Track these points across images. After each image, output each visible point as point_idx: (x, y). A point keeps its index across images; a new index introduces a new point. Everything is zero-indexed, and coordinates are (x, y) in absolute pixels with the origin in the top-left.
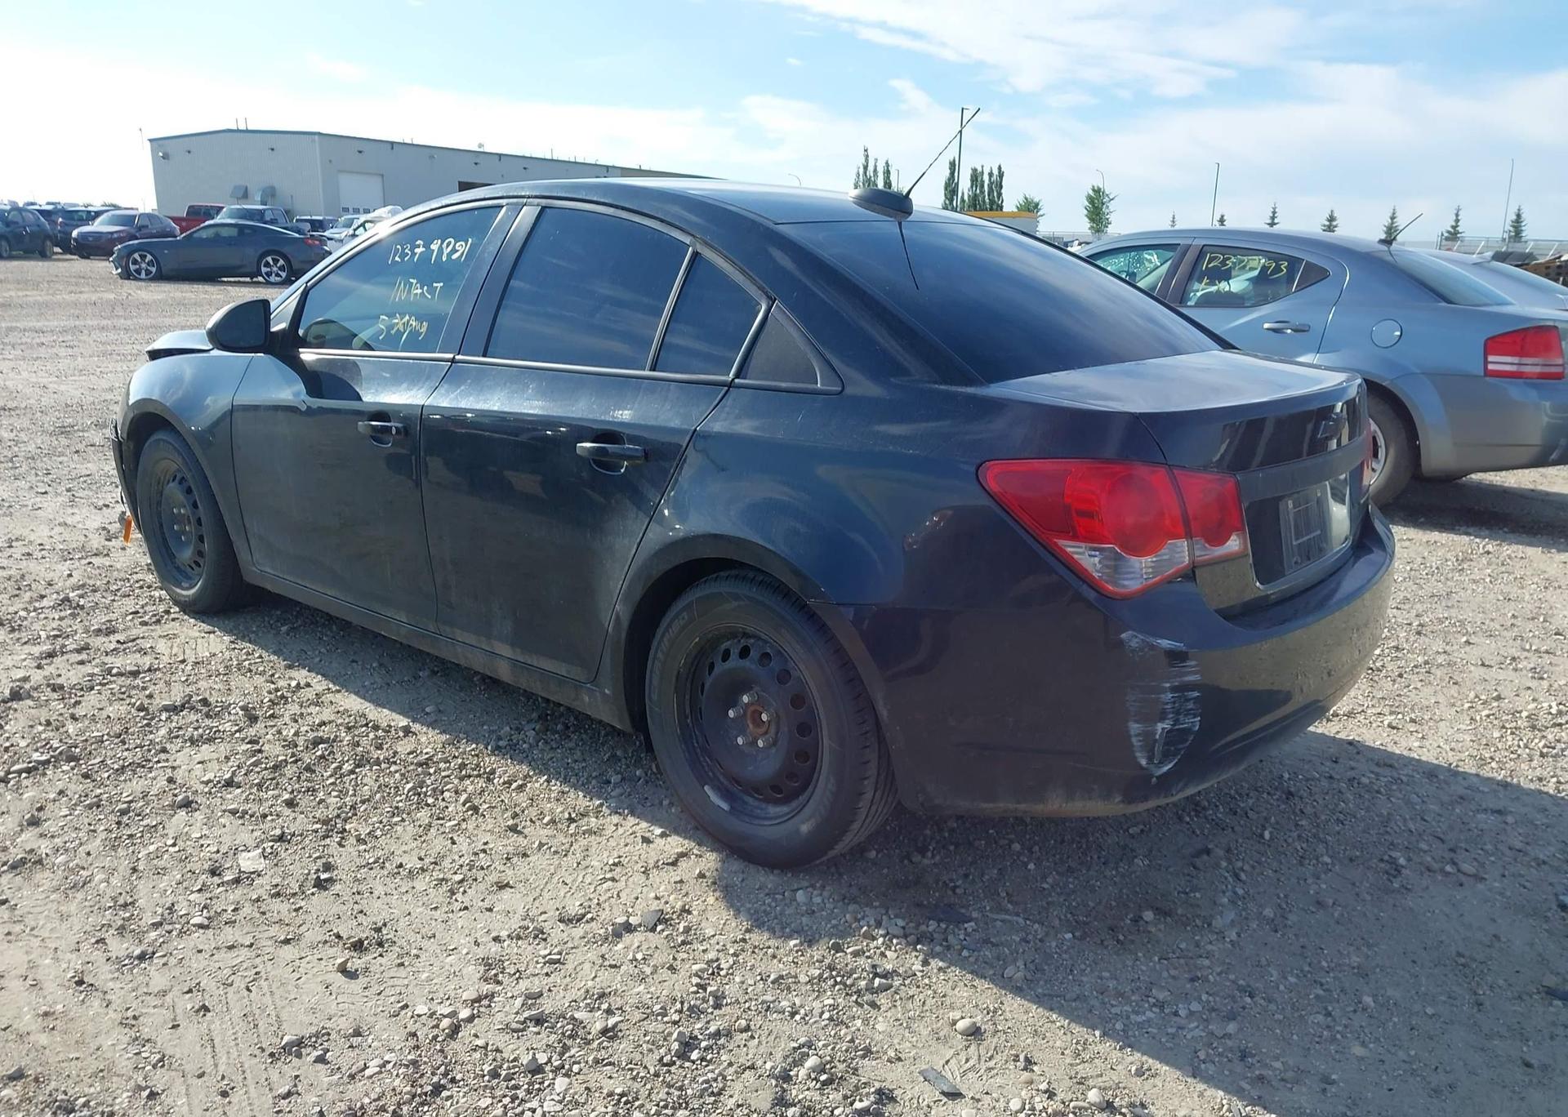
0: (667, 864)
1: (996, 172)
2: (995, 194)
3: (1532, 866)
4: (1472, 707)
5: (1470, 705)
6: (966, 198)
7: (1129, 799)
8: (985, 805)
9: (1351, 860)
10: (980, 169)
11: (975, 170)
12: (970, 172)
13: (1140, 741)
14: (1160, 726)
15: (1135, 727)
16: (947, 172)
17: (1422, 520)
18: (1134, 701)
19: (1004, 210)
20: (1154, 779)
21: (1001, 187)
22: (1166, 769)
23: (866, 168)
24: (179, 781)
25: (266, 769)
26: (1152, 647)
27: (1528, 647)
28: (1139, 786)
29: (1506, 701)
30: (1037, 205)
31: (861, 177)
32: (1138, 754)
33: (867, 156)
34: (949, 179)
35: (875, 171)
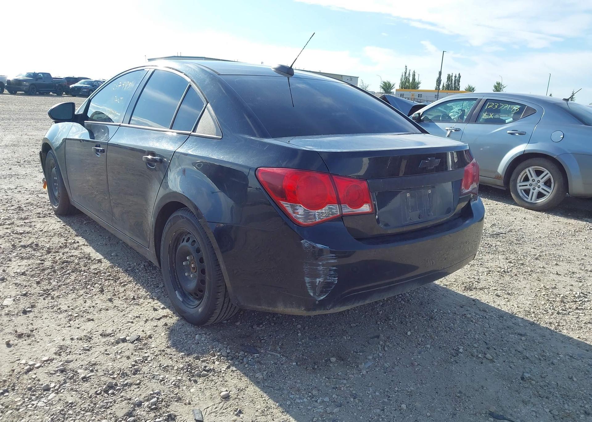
0: (156, 319)
1: (457, 76)
2: (457, 84)
3: (520, 359)
4: (540, 291)
5: (539, 289)
6: (445, 85)
7: (308, 309)
8: (258, 307)
9: (440, 348)
10: (451, 75)
11: (449, 75)
12: (447, 76)
13: (310, 285)
14: (318, 280)
15: (307, 280)
16: (438, 76)
17: (570, 214)
18: (307, 269)
19: (460, 90)
20: (317, 302)
21: (459, 82)
22: (322, 298)
23: (406, 73)
24: (7, 272)
25: (39, 270)
26: (314, 247)
27: (583, 269)
28: (312, 305)
29: (557, 289)
30: (473, 89)
31: (404, 76)
32: (309, 291)
33: (406, 69)
34: (439, 78)
35: (409, 74)
